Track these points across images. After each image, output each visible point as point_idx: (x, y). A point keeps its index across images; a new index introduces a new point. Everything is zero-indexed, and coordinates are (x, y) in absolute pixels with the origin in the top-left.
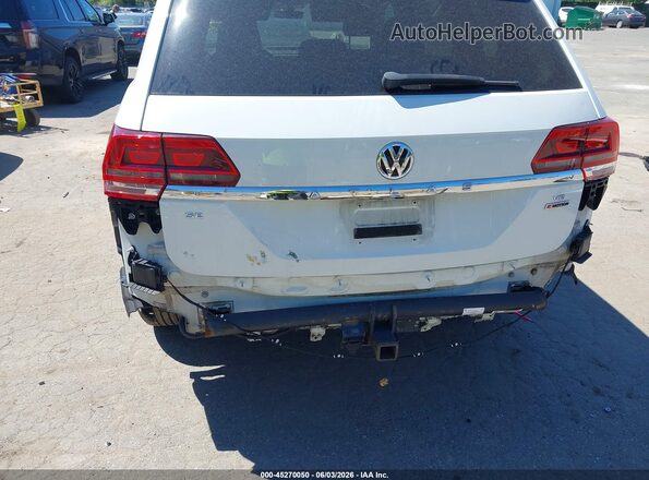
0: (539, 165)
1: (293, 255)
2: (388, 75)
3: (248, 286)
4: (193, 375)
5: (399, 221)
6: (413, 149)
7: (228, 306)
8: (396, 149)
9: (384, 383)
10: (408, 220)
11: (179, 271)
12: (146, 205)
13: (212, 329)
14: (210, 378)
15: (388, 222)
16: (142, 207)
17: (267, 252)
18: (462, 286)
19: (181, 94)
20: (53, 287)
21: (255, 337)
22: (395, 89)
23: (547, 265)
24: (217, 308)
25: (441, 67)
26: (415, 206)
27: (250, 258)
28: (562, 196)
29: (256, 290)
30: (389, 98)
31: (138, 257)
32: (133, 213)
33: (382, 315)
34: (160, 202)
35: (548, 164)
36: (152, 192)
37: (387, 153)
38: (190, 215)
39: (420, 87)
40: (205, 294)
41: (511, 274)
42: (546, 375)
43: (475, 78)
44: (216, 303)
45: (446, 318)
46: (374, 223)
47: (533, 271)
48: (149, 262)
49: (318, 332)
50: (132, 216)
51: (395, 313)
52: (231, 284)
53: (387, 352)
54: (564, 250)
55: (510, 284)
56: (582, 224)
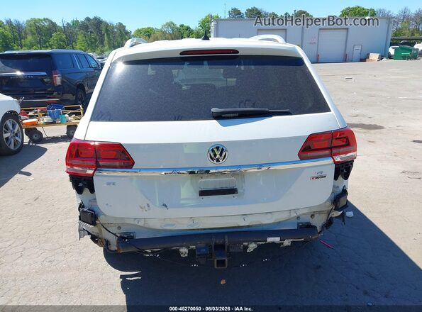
0: (304, 155)
1: (165, 206)
2: (213, 110)
3: (141, 224)
4: (121, 277)
5: (225, 186)
6: (227, 147)
7: (132, 235)
8: (218, 148)
9: (223, 282)
10: (229, 186)
11: (105, 215)
12: (87, 179)
13: (120, 247)
14: (131, 279)
15: (218, 187)
16: (85, 180)
17: (150, 204)
18: (265, 224)
19: (106, 121)
20: (51, 224)
21: (147, 253)
22: (218, 117)
23: (320, 212)
24: (125, 236)
25: (245, 104)
26: (233, 178)
27: (141, 208)
28: (321, 172)
29: (146, 226)
30: (215, 121)
31: (83, 207)
32: (82, 183)
33: (219, 241)
34: (94, 178)
35: (309, 154)
36: (90, 172)
37: (213, 150)
38: (109, 184)
39: (232, 115)
40: (119, 228)
41: (298, 218)
42: (335, 282)
43: (263, 109)
44: (125, 233)
45: (261, 243)
46: (210, 187)
47: (312, 216)
48: (89, 210)
49: (184, 251)
50: (81, 185)
51: (226, 240)
52: (132, 222)
53: (221, 263)
54: (329, 203)
55: (298, 223)
56: (341, 188)
